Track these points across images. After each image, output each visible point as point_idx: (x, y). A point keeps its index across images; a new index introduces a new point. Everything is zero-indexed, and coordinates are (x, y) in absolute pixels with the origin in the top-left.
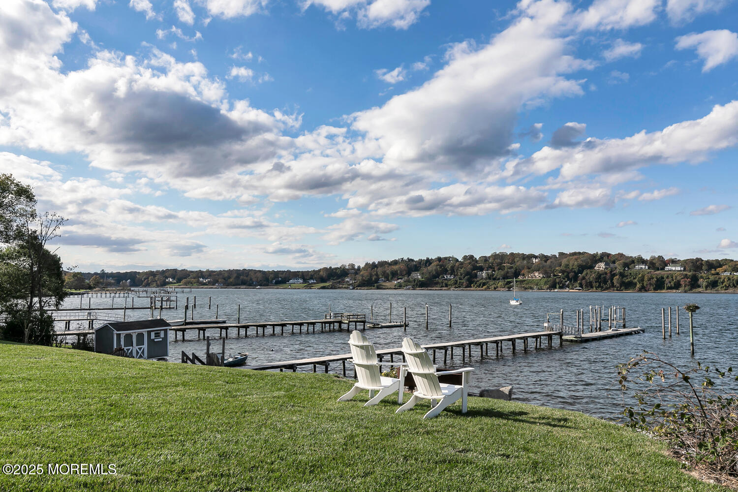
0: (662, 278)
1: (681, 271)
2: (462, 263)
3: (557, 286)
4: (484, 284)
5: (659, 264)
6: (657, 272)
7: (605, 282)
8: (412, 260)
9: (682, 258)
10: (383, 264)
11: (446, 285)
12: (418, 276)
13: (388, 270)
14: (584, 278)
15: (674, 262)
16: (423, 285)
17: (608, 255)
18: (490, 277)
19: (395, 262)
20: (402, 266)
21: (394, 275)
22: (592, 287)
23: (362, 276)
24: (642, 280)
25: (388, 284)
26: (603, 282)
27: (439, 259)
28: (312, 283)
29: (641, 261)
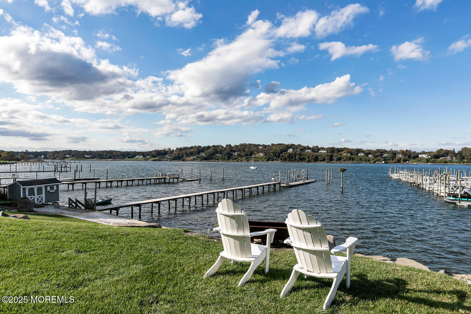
0: (318, 156)
1: (325, 153)
2: (225, 148)
3: (271, 160)
4: (236, 159)
5: (316, 149)
6: (316, 153)
7: (292, 158)
8: (201, 147)
9: (326, 147)
10: (185, 148)
11: (218, 159)
12: (203, 155)
13: (188, 151)
14: (283, 156)
15: (323, 149)
16: (206, 159)
17: (294, 145)
18: (239, 155)
19: (192, 148)
20: (195, 150)
21: (191, 154)
22: (286, 160)
23: (175, 154)
24: (309, 157)
25: (188, 158)
26: (291, 158)
27: (214, 146)
28: (148, 158)
29: (308, 148)
